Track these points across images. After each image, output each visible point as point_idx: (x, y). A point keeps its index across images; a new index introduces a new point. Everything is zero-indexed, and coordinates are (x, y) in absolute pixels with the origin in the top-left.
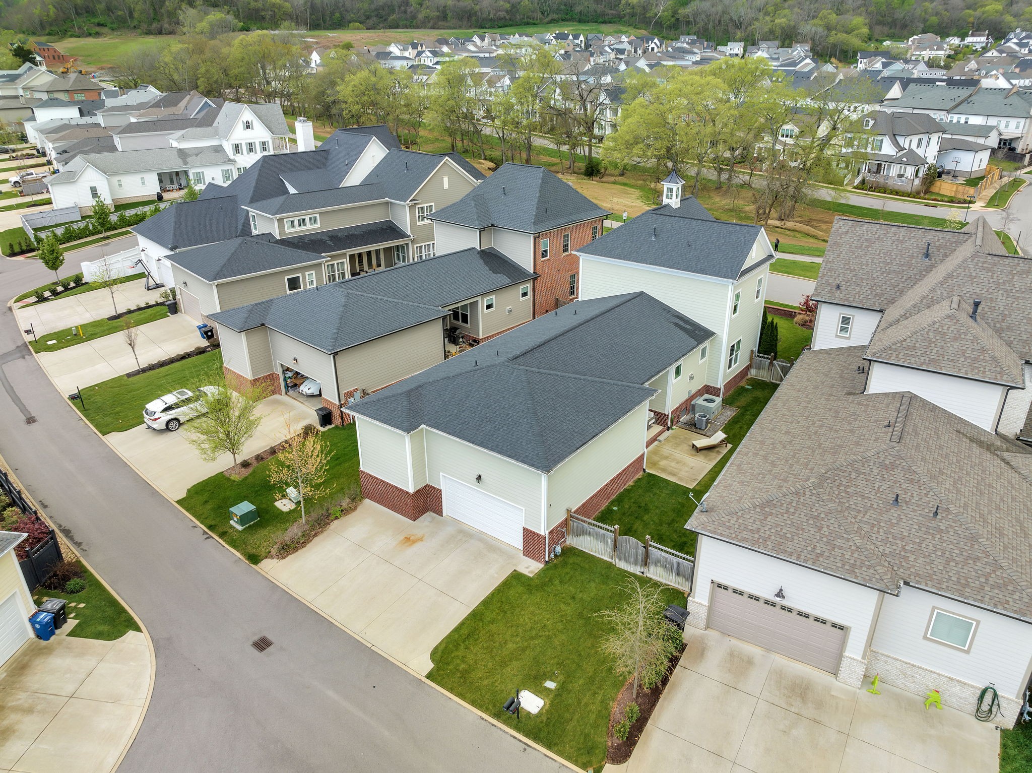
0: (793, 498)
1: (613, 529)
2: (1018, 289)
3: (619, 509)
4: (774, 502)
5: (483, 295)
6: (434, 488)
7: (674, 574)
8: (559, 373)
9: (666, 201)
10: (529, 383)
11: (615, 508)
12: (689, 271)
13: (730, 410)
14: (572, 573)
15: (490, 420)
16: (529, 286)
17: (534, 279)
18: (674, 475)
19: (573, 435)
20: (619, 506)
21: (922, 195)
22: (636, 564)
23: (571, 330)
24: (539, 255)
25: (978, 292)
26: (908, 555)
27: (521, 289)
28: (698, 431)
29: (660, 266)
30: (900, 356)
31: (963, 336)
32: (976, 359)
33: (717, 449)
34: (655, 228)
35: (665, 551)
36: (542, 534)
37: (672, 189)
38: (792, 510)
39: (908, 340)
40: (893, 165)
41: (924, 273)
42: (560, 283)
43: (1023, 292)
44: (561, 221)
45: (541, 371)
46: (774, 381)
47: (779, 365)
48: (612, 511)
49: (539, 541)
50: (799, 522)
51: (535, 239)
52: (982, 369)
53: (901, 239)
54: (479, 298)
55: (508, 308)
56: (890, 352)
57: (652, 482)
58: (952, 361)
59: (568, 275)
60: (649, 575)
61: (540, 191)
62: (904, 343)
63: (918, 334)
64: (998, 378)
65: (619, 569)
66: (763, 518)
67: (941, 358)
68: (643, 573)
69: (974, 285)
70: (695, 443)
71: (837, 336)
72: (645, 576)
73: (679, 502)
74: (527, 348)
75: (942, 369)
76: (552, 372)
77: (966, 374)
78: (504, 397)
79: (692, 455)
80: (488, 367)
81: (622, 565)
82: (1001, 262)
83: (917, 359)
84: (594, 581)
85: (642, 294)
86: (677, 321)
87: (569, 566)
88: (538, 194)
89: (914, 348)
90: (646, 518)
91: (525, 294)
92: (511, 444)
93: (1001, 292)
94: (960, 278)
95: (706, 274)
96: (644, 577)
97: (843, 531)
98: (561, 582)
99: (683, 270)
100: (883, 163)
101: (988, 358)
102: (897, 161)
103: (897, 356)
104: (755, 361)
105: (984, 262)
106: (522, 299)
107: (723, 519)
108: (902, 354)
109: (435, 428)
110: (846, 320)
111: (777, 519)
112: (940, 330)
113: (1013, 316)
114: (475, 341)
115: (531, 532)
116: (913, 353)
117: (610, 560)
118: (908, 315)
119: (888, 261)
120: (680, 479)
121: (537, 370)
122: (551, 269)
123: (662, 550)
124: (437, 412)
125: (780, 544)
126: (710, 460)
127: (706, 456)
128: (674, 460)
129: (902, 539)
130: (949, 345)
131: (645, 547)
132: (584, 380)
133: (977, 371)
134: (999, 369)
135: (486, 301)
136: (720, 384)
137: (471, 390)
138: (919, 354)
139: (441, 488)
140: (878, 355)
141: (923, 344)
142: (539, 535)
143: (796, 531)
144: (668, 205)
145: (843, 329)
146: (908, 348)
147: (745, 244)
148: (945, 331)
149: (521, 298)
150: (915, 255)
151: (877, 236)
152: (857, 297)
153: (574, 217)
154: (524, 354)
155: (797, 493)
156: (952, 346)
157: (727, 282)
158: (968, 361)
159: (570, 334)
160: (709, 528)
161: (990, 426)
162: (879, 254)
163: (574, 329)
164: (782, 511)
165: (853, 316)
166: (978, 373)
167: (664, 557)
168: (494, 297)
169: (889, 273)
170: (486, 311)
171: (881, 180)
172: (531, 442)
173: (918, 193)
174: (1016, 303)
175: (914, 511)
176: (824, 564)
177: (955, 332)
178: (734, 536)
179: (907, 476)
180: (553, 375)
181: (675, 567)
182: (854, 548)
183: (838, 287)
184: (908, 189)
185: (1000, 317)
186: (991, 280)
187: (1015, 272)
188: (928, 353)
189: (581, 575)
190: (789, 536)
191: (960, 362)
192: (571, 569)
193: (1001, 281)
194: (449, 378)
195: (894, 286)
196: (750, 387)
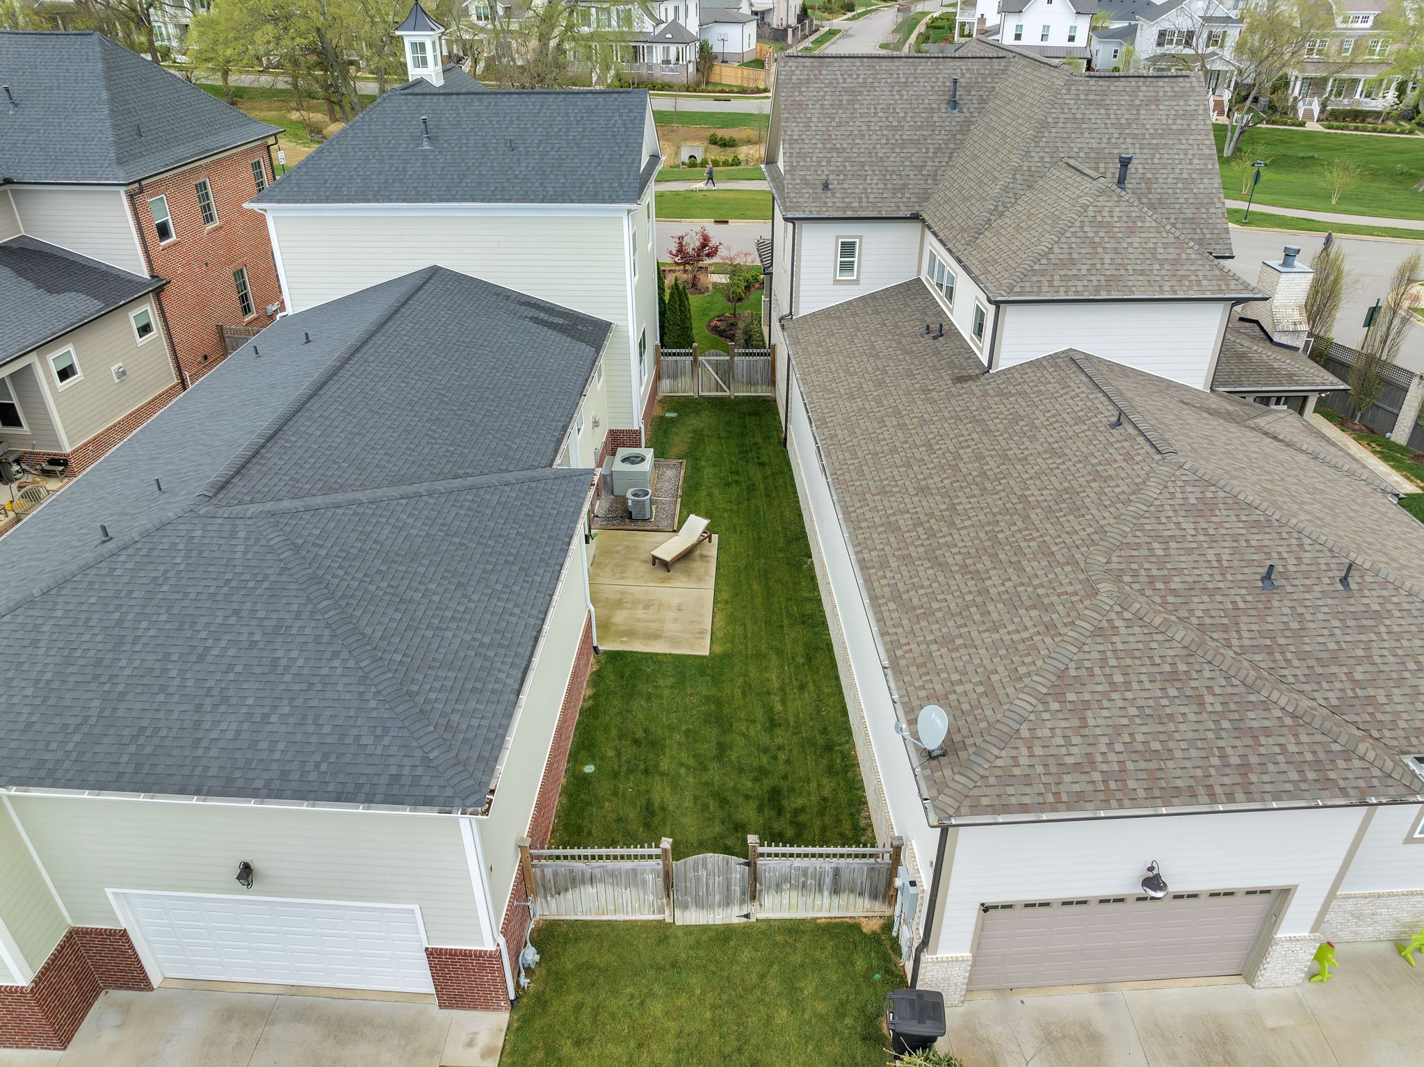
0: (1101, 648)
1: (658, 851)
2: (1152, 131)
3: (598, 768)
4: (1073, 672)
5: (43, 347)
6: (99, 932)
7: (826, 893)
8: (359, 496)
9: (414, 73)
10: (297, 548)
11: (589, 769)
12: (533, 201)
13: (668, 466)
14: (589, 1000)
15: (225, 699)
16: (148, 309)
17: (158, 292)
18: (656, 637)
19: (485, 658)
20: (592, 759)
21: (703, 87)
22: (727, 902)
23: (330, 378)
24: (152, 235)
25: (1095, 145)
26: (1371, 692)
27: (133, 317)
28: (641, 525)
29: (465, 200)
30: (1056, 283)
31: (1139, 224)
32: (1176, 262)
33: (697, 552)
34: (425, 121)
35: (799, 855)
36: (489, 947)
37: (422, 45)
38: (1118, 678)
39: (1056, 250)
40: (654, 45)
41: (959, 136)
42: (217, 292)
43: (1161, 136)
44: (182, 151)
45: (310, 501)
46: (706, 394)
47: (709, 361)
48: (585, 778)
49: (484, 968)
50: (1151, 703)
51: (131, 197)
52: (1193, 278)
53: (903, 80)
54: (32, 359)
55: (114, 368)
56: (1035, 279)
57: (627, 672)
58: (1142, 272)
59: (229, 271)
60: (761, 916)
61: (108, 89)
62: (1051, 256)
63: (1068, 234)
64: (1224, 287)
65: (688, 930)
66: (1076, 723)
67: (1123, 272)
68: (747, 916)
69: (1086, 135)
70: (658, 553)
71: (836, 282)
72: (753, 919)
73: (707, 698)
74: (241, 450)
75: (1133, 293)
76: (340, 497)
77: (1175, 292)
78: (236, 612)
79: (663, 580)
80: (146, 534)
81: (692, 917)
82: (1112, 88)
83: (1086, 283)
84: (651, 994)
85: (434, 273)
86: (533, 312)
87: (573, 983)
88: (105, 95)
89: (1073, 262)
90: (665, 764)
91: (145, 329)
92: (326, 756)
93: (1129, 140)
94: (1061, 125)
95: (572, 201)
96: (751, 926)
97: (1243, 689)
98: (578, 1043)
99: (518, 201)
100: (641, 44)
101: (1193, 256)
102: (660, 40)
103: (1051, 282)
104: (664, 364)
105: (1088, 92)
106: (141, 341)
107: (999, 763)
108: (1057, 277)
109: (41, 783)
110: (848, 248)
111: (1105, 713)
112: (1099, 219)
113: (1161, 181)
114: (54, 462)
115: (453, 954)
116: (1075, 272)
117: (659, 917)
118: (1001, 208)
119: (895, 124)
120: (673, 641)
121: (298, 504)
122: (188, 263)
123: (791, 855)
124: (30, 725)
125: (1153, 776)
126: (700, 579)
127: (688, 574)
128: (635, 603)
129: (1335, 659)
130: (1125, 245)
131: (748, 864)
132: (430, 495)
133: (1187, 283)
134: (1218, 273)
135: (53, 360)
136: (637, 423)
137: (119, 623)
138: (1084, 272)
139: (123, 926)
140: (1017, 289)
141: (1083, 251)
142: (479, 955)
143: (1161, 728)
144: (420, 82)
145: (846, 267)
146: (1062, 264)
147: (627, 129)
148: (1108, 219)
149: (139, 340)
150: (934, 106)
151: (861, 80)
152: (864, 200)
153: (208, 143)
154: (241, 469)
155: (1098, 632)
156: (1130, 244)
157: (621, 210)
158: (1167, 267)
159: (332, 388)
160: (985, 801)
161: (1203, 381)
162: (876, 113)
163: (335, 373)
164: (1099, 688)
165: (861, 238)
166: (1191, 286)
167: (798, 869)
168: (70, 348)
169: (903, 146)
170: (62, 386)
171: (644, 71)
172: (386, 730)
173: (698, 84)
174: (1157, 156)
175: (1309, 589)
176: (1268, 788)
177: (1125, 219)
178: (1050, 798)
179: (1244, 518)
180: (350, 503)
181: (828, 880)
182: (1288, 721)
183: (826, 186)
184: (683, 80)
185: (1143, 185)
186: (1108, 122)
187: (1137, 102)
188: (1099, 266)
189: (615, 993)
190: (1156, 746)
191: (1155, 272)
192: (582, 988)
193: (1123, 121)
194: (30, 602)
195: (920, 169)
196: (674, 415)
